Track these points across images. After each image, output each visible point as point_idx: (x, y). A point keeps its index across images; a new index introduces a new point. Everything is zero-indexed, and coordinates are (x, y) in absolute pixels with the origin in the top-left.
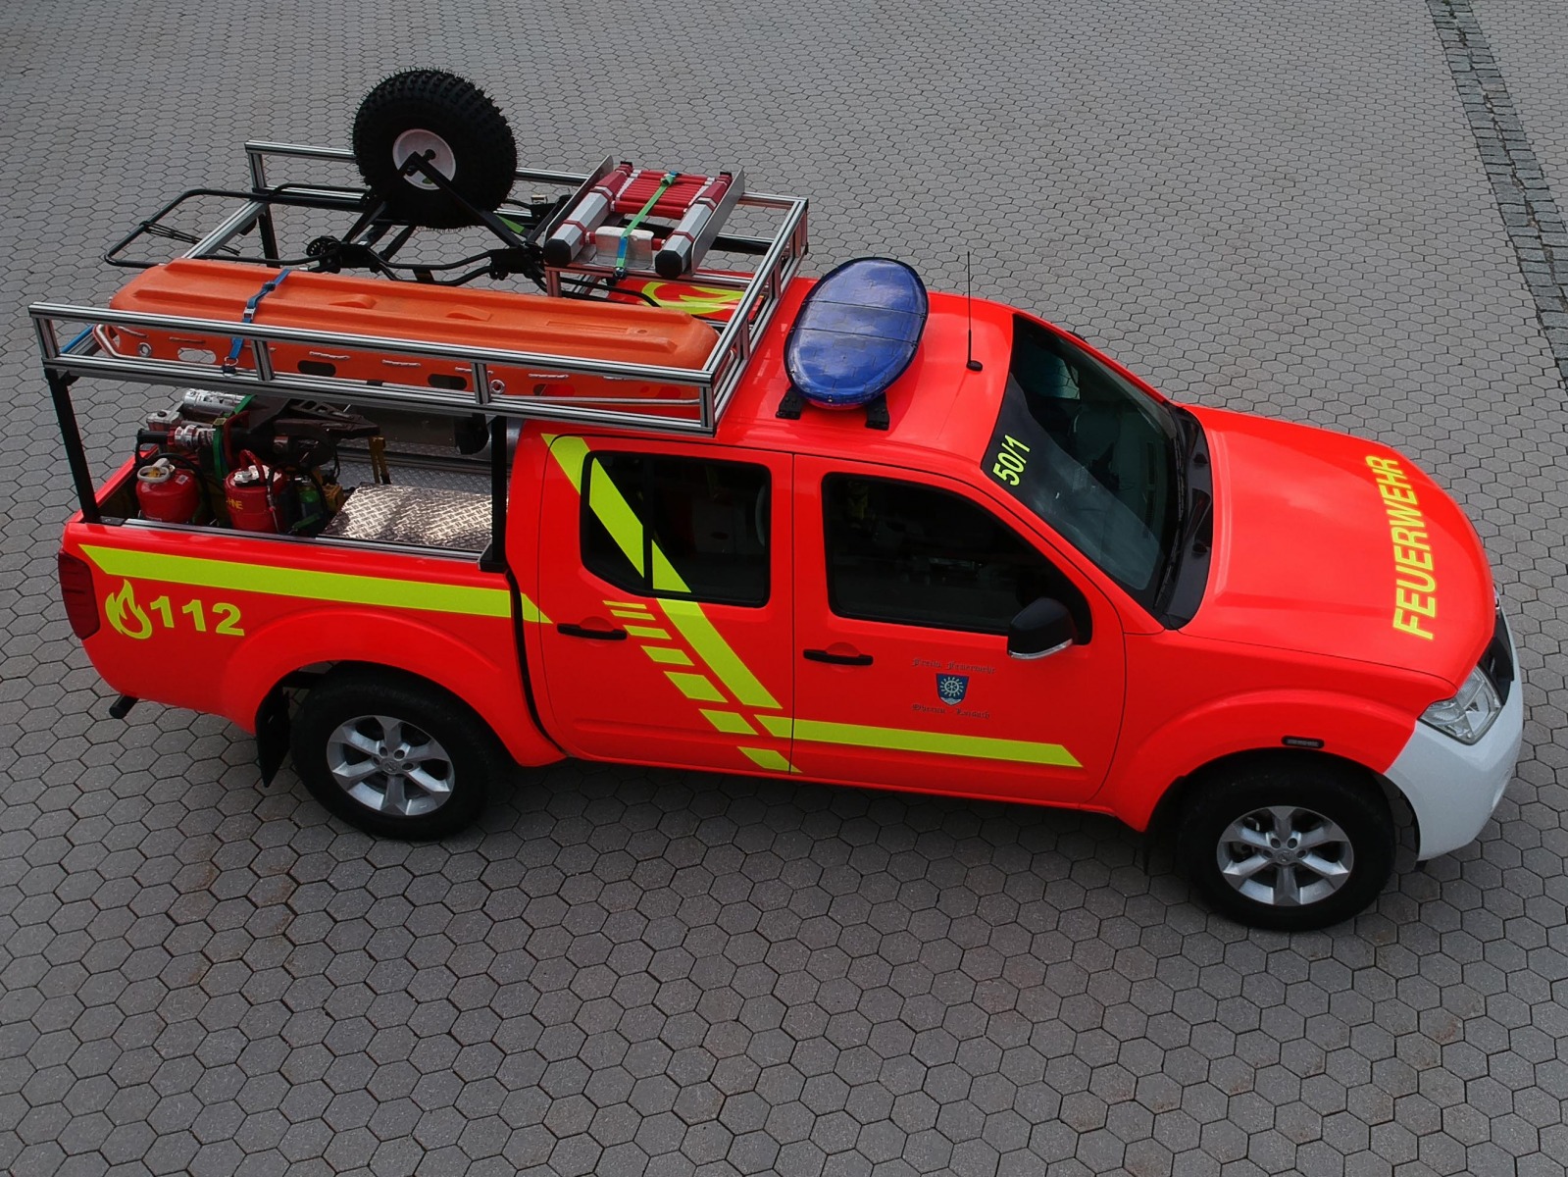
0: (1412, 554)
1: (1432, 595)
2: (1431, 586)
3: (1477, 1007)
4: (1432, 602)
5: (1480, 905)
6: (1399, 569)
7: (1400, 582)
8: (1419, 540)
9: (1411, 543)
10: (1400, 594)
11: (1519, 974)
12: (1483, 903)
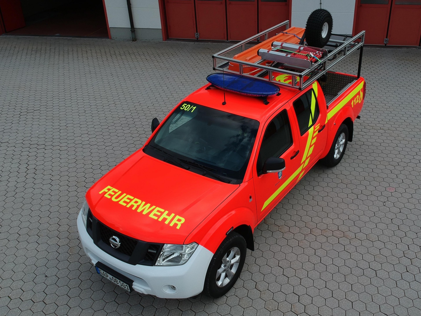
0: (128, 201)
1: (111, 198)
2: (113, 199)
3: (70, 259)
4: (109, 197)
5: (90, 279)
6: (125, 194)
7: (120, 192)
8: (132, 206)
9: (132, 203)
10: (117, 191)
11: (68, 274)
12: (91, 280)
